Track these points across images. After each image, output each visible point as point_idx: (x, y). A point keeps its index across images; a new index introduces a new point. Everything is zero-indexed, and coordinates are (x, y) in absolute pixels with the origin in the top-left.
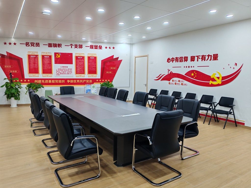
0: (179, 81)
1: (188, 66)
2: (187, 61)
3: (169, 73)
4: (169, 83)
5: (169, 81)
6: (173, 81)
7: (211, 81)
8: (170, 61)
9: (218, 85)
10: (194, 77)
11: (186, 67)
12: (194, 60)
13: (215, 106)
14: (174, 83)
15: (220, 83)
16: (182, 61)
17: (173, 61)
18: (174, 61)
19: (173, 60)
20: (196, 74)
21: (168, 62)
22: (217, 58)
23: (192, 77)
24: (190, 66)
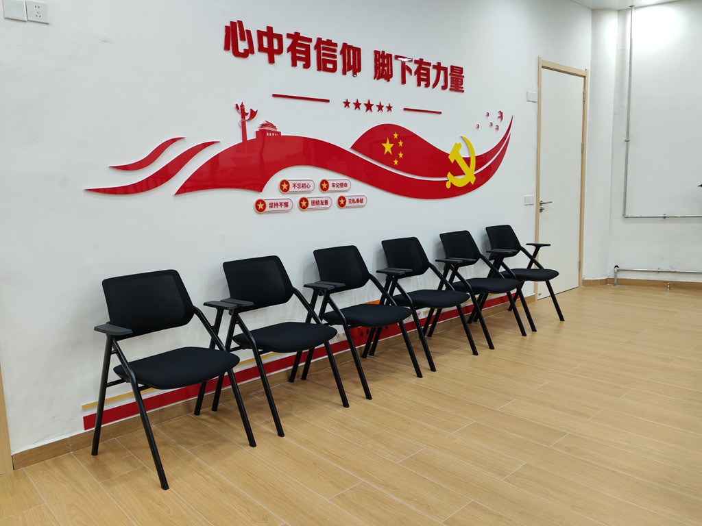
0: (324, 186)
1: (363, 101)
3: (251, 136)
4: (260, 207)
6: (285, 186)
7: (449, 175)
8: (250, 51)
9: (469, 188)
10: (396, 162)
11: (357, 105)
14: (295, 199)
15: (473, 180)
16: (330, 66)
18: (280, 51)
19: (270, 44)
20: (401, 143)
22: (462, 84)
24: (375, 102)
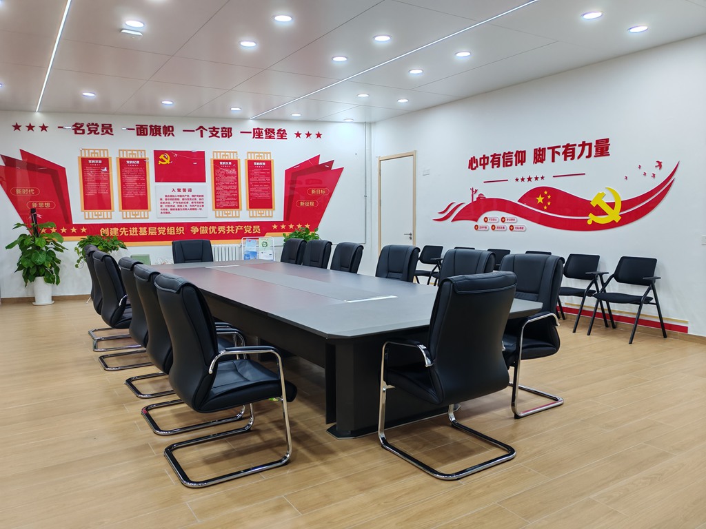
0: (503, 220)
1: (526, 178)
2: (524, 162)
3: (475, 200)
4: (476, 227)
5: (476, 220)
6: (486, 220)
7: (591, 215)
8: (477, 166)
9: (612, 225)
10: (545, 208)
11: (523, 179)
12: (544, 160)
13: (605, 282)
14: (490, 225)
15: (617, 219)
16: (509, 164)
17: (486, 166)
18: (487, 164)
19: (484, 161)
20: (549, 197)
21: (472, 169)
22: (607, 149)
23: (540, 206)
24: (533, 177)
